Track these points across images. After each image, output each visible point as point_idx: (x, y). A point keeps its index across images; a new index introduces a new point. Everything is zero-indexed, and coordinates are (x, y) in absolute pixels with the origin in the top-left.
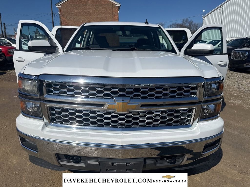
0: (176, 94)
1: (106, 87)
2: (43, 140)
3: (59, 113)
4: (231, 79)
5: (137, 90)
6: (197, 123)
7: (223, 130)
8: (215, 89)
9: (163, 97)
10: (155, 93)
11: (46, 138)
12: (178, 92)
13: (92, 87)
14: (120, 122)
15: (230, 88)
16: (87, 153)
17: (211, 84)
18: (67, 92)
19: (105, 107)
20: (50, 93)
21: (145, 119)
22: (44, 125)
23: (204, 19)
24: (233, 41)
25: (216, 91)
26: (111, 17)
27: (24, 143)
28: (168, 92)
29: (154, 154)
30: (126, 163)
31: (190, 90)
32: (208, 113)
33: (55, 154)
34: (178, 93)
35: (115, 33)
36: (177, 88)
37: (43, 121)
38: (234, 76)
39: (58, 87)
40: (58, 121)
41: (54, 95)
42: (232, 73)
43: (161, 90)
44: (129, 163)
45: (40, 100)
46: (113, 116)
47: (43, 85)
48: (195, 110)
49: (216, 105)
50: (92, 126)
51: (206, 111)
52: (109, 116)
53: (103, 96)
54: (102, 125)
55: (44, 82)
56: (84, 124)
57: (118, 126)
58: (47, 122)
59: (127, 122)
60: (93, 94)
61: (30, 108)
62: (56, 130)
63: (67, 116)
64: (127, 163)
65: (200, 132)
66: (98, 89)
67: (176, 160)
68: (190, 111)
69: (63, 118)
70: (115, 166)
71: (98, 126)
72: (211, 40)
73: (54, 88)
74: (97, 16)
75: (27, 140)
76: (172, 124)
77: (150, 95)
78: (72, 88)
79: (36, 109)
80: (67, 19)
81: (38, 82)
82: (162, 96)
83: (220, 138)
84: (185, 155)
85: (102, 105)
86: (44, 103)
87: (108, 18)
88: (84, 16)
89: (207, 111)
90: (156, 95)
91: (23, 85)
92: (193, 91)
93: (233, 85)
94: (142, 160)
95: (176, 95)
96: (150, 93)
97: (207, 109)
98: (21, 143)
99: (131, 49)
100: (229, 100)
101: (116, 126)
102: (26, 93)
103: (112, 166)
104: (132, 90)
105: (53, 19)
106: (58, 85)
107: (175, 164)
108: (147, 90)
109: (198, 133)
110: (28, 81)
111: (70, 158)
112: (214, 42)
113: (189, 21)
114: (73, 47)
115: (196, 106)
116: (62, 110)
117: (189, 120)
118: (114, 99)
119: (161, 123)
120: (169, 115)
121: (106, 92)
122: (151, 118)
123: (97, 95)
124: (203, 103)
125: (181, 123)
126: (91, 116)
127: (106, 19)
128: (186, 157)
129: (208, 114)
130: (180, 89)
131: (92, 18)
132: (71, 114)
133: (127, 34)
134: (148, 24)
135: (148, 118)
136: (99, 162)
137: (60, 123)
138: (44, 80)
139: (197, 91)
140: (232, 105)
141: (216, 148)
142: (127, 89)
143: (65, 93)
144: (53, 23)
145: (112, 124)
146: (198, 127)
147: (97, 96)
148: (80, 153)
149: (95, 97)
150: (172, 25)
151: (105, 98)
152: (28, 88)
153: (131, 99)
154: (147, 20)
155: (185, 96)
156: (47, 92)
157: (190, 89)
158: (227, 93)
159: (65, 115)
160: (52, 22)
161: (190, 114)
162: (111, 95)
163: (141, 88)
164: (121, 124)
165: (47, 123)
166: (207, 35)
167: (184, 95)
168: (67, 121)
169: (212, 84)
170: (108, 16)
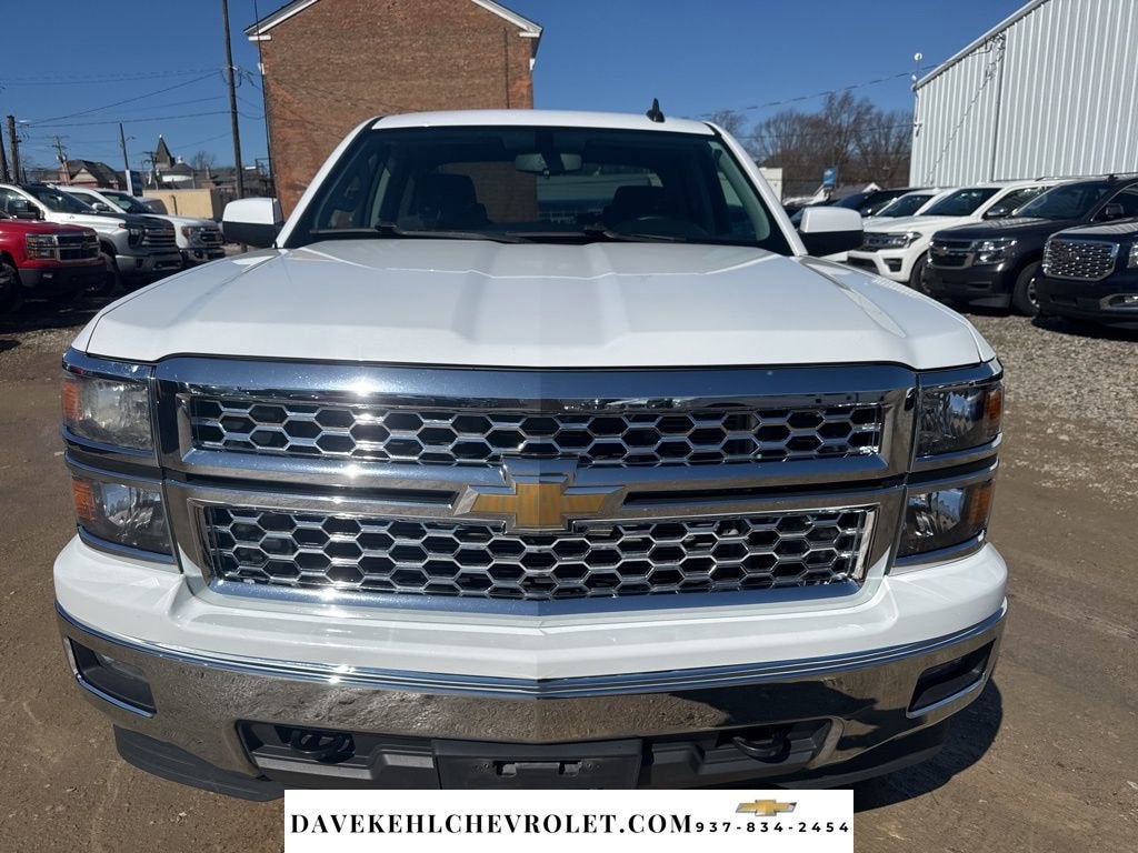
0: (785, 442)
1: (467, 411)
2: (181, 659)
3: (253, 533)
4: (1045, 365)
5: (609, 424)
6: (885, 574)
7: (1005, 605)
8: (964, 420)
9: (727, 458)
10: (689, 437)
11: (193, 651)
12: (794, 432)
13: (400, 413)
14: (530, 572)
15: (1040, 408)
16: (384, 713)
17: (944, 397)
18: (289, 438)
19: (460, 507)
20: (208, 444)
21: (645, 556)
22: (181, 586)
23: (919, 92)
24: (1052, 193)
25: (970, 425)
26: (499, 84)
27: (90, 670)
28: (749, 435)
29: (691, 717)
30: (558, 764)
31: (851, 424)
32: (933, 527)
33: (232, 725)
34: (794, 438)
35: (513, 160)
36: (789, 416)
37: (176, 568)
38: (1057, 354)
39: (245, 413)
40: (248, 571)
41: (228, 451)
42: (1047, 338)
43: (717, 424)
44: (575, 762)
45: (163, 473)
46: (500, 548)
47: (175, 404)
48: (872, 514)
49: (969, 491)
50: (400, 593)
51: (923, 519)
52: (483, 546)
53: (451, 453)
54: (451, 587)
55: (182, 389)
56: (367, 583)
57: (523, 591)
58: (195, 575)
59: (563, 572)
60: (407, 447)
61: (118, 511)
62: (237, 612)
63: (285, 546)
64: (563, 763)
65: (897, 616)
66: (427, 423)
67: (787, 747)
68: (850, 520)
69: (272, 556)
70: (507, 774)
71: (428, 594)
72: (950, 187)
73: (226, 420)
74: (434, 83)
75: (107, 658)
76: (768, 578)
77: (666, 450)
78: (311, 417)
79: (146, 515)
80: (299, 97)
81: (153, 393)
82: (723, 452)
83: (992, 643)
84: (831, 721)
85: (448, 496)
86: (183, 489)
87: (483, 92)
88: (374, 83)
89: (931, 520)
90: (695, 448)
91: (86, 407)
92: (865, 428)
93: (1053, 394)
94: (634, 749)
95: (786, 450)
96: (666, 438)
97: (928, 510)
98: (76, 671)
99: (584, 235)
100: (1033, 462)
101: (513, 594)
102: (97, 442)
103: (496, 776)
104: (585, 426)
105: (234, 96)
106: (244, 405)
107: (786, 762)
108: (652, 425)
109: (889, 622)
110: (108, 385)
111: (304, 741)
112: (965, 197)
113: (855, 105)
114: (320, 228)
115: (878, 498)
116: (262, 518)
117: (848, 560)
118: (501, 466)
119: (722, 574)
120: (757, 540)
121: (463, 437)
122: (674, 553)
123: (427, 449)
124: (910, 482)
125: (811, 576)
126: (397, 547)
127: (478, 96)
128: (836, 732)
129: (933, 529)
130: (802, 419)
131: (410, 92)
132: (306, 536)
133: (567, 168)
134: (661, 119)
135: (660, 555)
136: (436, 760)
137: (257, 582)
138: (182, 385)
139: (883, 427)
140: (1049, 484)
141: (973, 687)
142: (563, 422)
143: (278, 439)
144: (235, 114)
145: (496, 583)
146: (887, 596)
147: (425, 456)
148: (353, 714)
149: (416, 458)
150: (775, 122)
151: (460, 465)
152: (111, 421)
153: (578, 466)
154: (656, 101)
155: (826, 453)
156: (195, 438)
157: (851, 418)
158: (1024, 429)
159: (280, 544)
160: (229, 108)
161: (850, 532)
162: (490, 451)
163: (627, 417)
164: (537, 581)
165: (195, 578)
166: (935, 167)
167: (824, 449)
168: (288, 570)
169: (951, 394)
170: (483, 81)
